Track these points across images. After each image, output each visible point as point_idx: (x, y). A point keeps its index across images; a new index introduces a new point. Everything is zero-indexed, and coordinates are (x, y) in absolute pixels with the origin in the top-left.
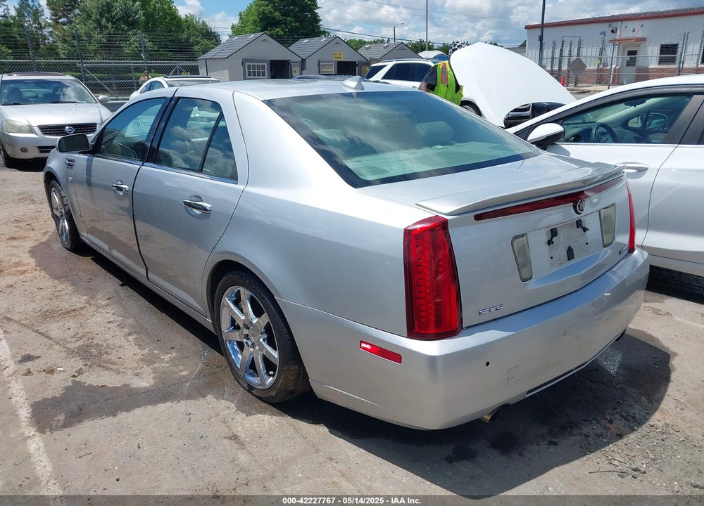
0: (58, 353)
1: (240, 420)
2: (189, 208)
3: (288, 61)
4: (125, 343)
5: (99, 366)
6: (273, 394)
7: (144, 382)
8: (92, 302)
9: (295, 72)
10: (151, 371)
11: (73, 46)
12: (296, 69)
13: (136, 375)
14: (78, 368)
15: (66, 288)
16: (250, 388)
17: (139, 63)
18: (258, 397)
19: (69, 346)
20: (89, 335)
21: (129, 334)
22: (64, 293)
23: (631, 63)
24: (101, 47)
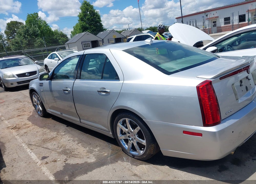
0: (55, 154)
1: (134, 168)
2: (100, 93)
3: (97, 40)
4: (78, 147)
5: (72, 156)
6: (145, 157)
7: (92, 160)
8: (59, 134)
9: (100, 44)
10: (93, 156)
11: (16, 46)
12: (101, 43)
13: (88, 158)
14: (65, 158)
15: (47, 130)
16: (133, 156)
17: (42, 49)
18: (138, 159)
19: (58, 151)
20: (63, 146)
21: (78, 143)
22: (47, 132)
23: (215, 26)
24: (26, 45)
